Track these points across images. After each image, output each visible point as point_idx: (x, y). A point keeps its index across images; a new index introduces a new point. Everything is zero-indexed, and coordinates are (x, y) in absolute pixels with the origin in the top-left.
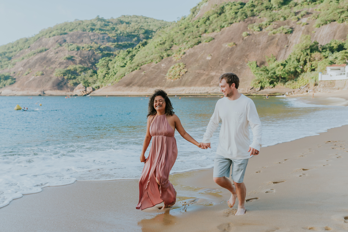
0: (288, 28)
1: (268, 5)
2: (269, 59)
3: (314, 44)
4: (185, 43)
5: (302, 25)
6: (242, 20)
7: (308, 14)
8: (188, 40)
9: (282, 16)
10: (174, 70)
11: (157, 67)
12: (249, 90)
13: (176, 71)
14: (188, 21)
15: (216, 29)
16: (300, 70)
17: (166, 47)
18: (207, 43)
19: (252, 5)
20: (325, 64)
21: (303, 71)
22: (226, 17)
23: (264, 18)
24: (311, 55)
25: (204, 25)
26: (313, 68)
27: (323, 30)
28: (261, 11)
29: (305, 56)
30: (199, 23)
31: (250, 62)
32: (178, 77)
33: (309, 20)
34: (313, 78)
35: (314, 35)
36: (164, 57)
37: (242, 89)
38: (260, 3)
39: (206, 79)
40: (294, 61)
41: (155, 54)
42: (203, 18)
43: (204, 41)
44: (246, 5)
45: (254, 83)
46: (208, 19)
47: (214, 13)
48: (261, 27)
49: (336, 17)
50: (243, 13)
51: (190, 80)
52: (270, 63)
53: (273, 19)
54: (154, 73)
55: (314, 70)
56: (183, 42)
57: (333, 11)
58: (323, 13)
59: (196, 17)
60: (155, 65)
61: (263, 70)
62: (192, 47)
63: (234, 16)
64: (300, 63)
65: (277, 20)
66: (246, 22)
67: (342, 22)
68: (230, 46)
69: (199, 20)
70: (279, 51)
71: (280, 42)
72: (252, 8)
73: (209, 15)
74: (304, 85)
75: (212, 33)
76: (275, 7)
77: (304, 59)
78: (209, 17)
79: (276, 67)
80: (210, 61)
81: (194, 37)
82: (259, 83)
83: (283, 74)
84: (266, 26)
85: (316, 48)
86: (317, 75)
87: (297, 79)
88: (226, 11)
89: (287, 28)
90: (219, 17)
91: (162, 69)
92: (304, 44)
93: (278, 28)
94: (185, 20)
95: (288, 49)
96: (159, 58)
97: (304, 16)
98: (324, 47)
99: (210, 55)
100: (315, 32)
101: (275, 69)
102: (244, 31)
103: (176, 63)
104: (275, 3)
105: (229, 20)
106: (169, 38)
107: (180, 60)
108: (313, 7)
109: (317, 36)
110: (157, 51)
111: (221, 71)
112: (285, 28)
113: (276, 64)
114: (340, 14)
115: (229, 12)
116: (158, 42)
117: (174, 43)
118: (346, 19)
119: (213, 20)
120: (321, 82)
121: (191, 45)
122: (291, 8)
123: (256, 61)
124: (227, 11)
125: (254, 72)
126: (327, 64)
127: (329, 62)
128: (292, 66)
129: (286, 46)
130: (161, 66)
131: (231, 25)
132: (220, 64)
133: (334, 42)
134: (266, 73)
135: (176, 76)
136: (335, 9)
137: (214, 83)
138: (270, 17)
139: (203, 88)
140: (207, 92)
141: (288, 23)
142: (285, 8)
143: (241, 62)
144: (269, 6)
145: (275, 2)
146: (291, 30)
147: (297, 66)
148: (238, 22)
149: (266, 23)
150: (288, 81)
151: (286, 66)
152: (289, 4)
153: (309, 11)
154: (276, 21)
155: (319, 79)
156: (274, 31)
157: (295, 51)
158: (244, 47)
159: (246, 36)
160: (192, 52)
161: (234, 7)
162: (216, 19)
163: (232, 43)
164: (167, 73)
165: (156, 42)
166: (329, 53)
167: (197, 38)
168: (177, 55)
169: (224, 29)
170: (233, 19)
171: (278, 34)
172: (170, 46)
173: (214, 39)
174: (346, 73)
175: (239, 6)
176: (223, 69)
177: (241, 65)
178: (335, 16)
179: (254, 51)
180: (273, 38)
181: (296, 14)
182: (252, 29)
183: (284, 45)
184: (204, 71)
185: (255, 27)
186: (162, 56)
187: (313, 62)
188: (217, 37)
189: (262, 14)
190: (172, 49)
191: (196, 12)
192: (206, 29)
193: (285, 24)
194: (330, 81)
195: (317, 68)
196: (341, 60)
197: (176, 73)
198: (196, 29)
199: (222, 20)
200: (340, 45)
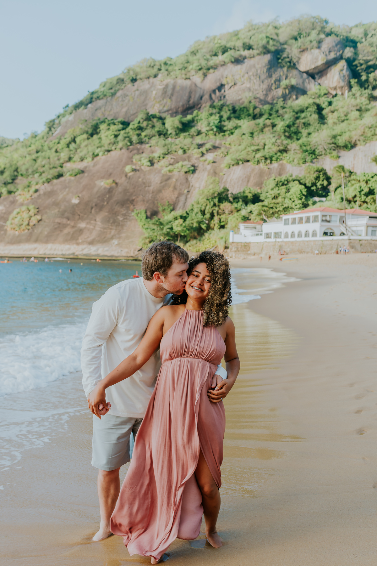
0: (189, 166)
1: (161, 129)
2: (164, 208)
3: (223, 190)
4: (36, 175)
5: (207, 163)
6: (124, 148)
8: (41, 171)
9: (181, 148)
10: (19, 217)
12: (136, 253)
13: (23, 218)
14: (42, 141)
15: (86, 157)
16: (205, 227)
17: (5, 179)
18: (73, 178)
19: (138, 128)
20: (237, 219)
21: (209, 228)
22: (101, 140)
23: (157, 148)
24: (219, 206)
25: (67, 149)
26: (222, 224)
27: (234, 173)
28: (152, 137)
29: (212, 207)
31: (137, 210)
32: (26, 229)
33: (216, 156)
34: (222, 238)
35: (223, 179)
37: (126, 250)
38: (150, 126)
39: (72, 233)
40: (197, 213)
42: (65, 139)
43: (68, 174)
44: (131, 126)
45: (143, 242)
46: (74, 140)
47: (82, 132)
48: (152, 161)
49: (249, 156)
50: (126, 137)
51: (46, 233)
52: (164, 214)
53: (168, 150)
55: (222, 227)
56: (33, 173)
57: (246, 148)
58: (233, 148)
59: (54, 135)
61: (155, 223)
62: (48, 181)
63: (113, 141)
64: (205, 216)
65: (174, 152)
66: (131, 152)
67: (257, 164)
68: (108, 184)
69: (59, 141)
70: (177, 198)
71: (178, 184)
72: (138, 131)
73: (75, 135)
74: (211, 247)
75: (80, 163)
76: (171, 134)
77: (211, 211)
78: (75, 138)
79: (173, 220)
80: (77, 205)
81: (52, 166)
82: (150, 242)
83: (183, 230)
84: (159, 159)
85: (226, 197)
86: (228, 234)
87: (202, 239)
88: (101, 132)
89: (187, 165)
90: (90, 140)
92: (210, 189)
93: (175, 164)
94: (37, 138)
95: (189, 196)
97: (210, 151)
98: (236, 196)
99: (77, 196)
100: (224, 174)
101: (172, 223)
102: (128, 164)
103: (22, 205)
104: (171, 128)
105: (106, 146)
106: (10, 164)
107: (29, 200)
108: (221, 140)
109: (226, 179)
111: (94, 222)
112: (185, 165)
113: (174, 215)
114: (254, 153)
115: (105, 133)
117: (20, 173)
118: (262, 160)
119: (81, 144)
120: (233, 244)
121: (46, 178)
122: (192, 137)
123: (145, 210)
124: (102, 132)
125: (142, 226)
126: (240, 219)
127: (242, 217)
128: (195, 220)
129: (186, 191)
131: (109, 153)
132: (93, 211)
133: (249, 191)
134: (160, 228)
135: (24, 225)
136: (249, 145)
137: (83, 239)
138: (164, 146)
139: (67, 246)
140: (73, 254)
141: (189, 159)
142: (185, 136)
143: (124, 210)
144: (163, 131)
145: (171, 126)
146: (192, 168)
147: (201, 221)
148: (119, 150)
149: (159, 156)
150: (190, 240)
151: (188, 220)
152: (190, 132)
153: (217, 145)
154: (172, 153)
155: (231, 240)
156: (170, 167)
157: (198, 199)
158: (128, 188)
159: (130, 172)
160: (49, 190)
161: (112, 127)
162: (86, 142)
163: (110, 181)
164: (8, 220)
166: (241, 205)
167: (56, 168)
168: (24, 193)
169: (98, 158)
170: (111, 145)
171: (176, 172)
172: (13, 178)
173: (83, 172)
174: (263, 233)
175: (121, 126)
176: (98, 219)
177: (123, 215)
178: (249, 155)
179: (143, 196)
180: (169, 179)
181: (200, 147)
182: (139, 163)
183: (183, 190)
184: (69, 220)
185: (144, 160)
187: (222, 216)
188: (87, 169)
189: (153, 141)
190: (15, 183)
191: (54, 128)
192: (70, 155)
193: (184, 160)
194: (244, 243)
195: (227, 224)
196: (257, 215)
197: (22, 221)
198: (54, 154)
199: (94, 145)
200: (256, 194)
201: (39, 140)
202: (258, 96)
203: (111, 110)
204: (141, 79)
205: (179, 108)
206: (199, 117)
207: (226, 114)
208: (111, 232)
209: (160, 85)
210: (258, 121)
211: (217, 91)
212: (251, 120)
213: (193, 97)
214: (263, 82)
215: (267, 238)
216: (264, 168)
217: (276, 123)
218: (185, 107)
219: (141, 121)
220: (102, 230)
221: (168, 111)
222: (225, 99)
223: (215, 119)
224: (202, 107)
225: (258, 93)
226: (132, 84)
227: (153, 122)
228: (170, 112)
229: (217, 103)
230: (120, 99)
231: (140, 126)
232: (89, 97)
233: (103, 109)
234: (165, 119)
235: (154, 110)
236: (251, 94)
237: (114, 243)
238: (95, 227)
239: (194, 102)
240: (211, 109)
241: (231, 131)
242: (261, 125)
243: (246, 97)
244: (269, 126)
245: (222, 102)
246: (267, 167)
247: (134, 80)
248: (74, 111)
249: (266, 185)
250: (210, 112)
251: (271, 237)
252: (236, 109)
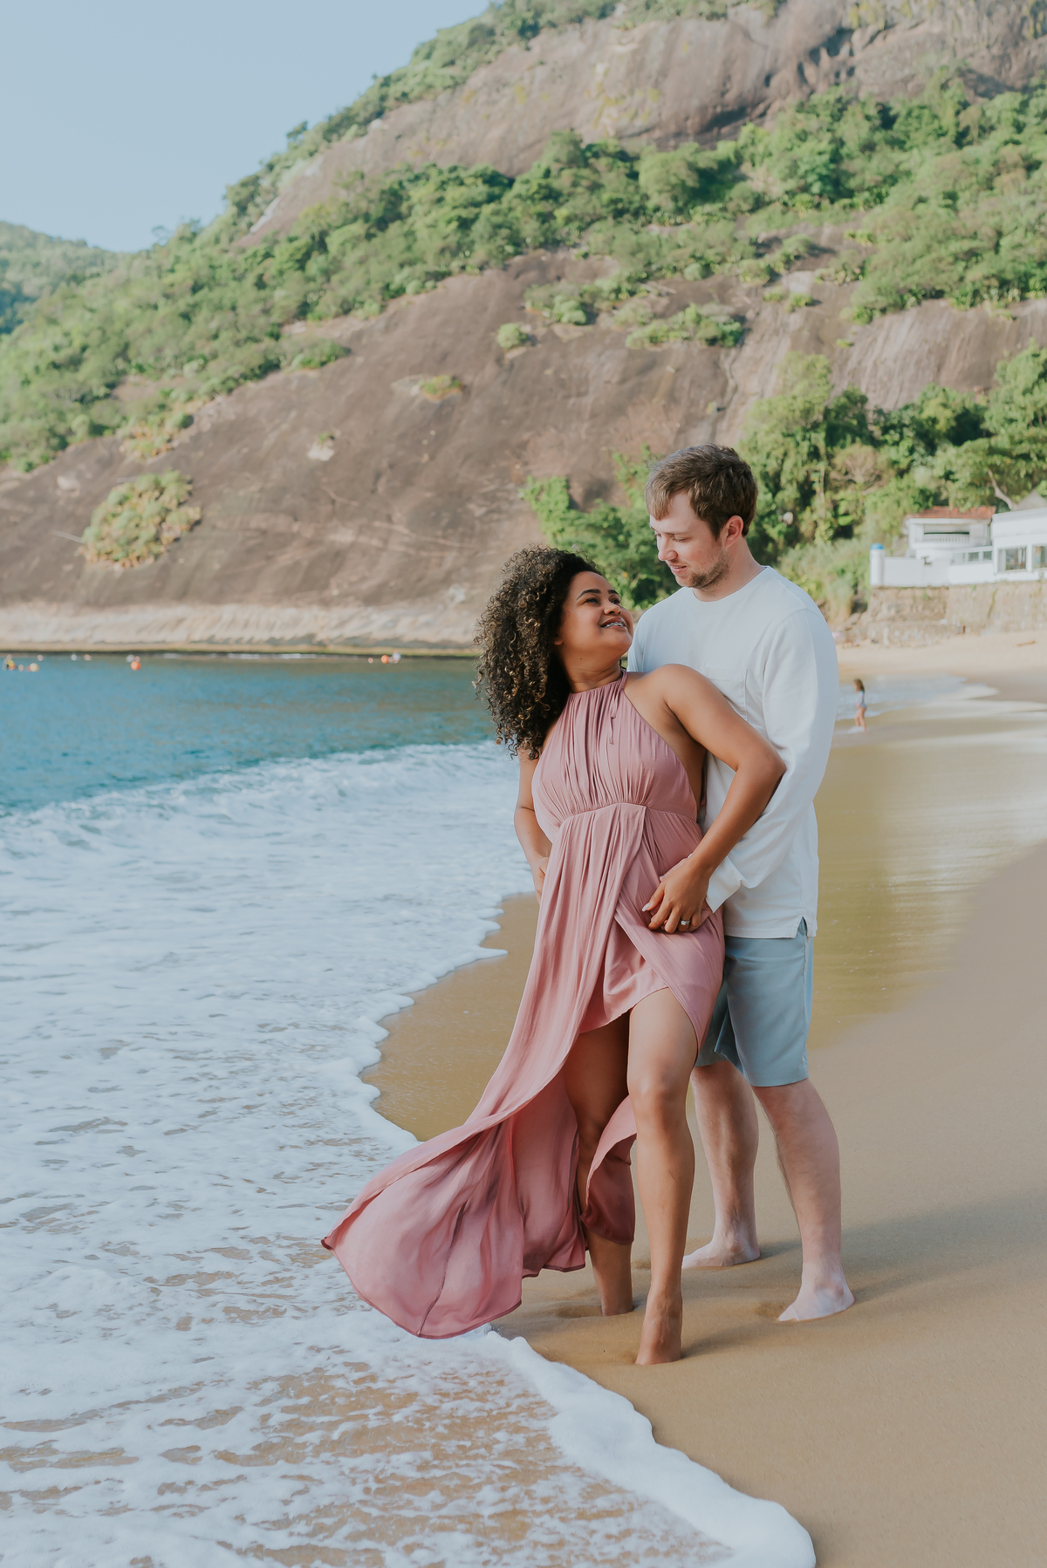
0: (723, 319)
1: (622, 195)
2: (632, 471)
3: (843, 400)
4: (190, 368)
5: (787, 305)
6: (493, 262)
7: (815, 252)
8: (206, 351)
9: (693, 256)
10: (126, 513)
11: (31, 493)
13: (141, 518)
14: (213, 251)
15: (359, 299)
16: (780, 533)
17: (84, 383)
18: (313, 374)
19: (543, 191)
20: (898, 503)
21: (793, 536)
22: (414, 240)
23: (608, 258)
24: (830, 457)
25: (298, 274)
26: (843, 521)
27: (887, 338)
28: (592, 222)
29: (804, 462)
30: (272, 266)
31: (535, 480)
32: (150, 552)
33: (820, 282)
34: (843, 571)
35: (847, 360)
36: (69, 439)
38: (585, 183)
39: (305, 564)
41: (22, 418)
42: (291, 240)
43: (296, 362)
44: (518, 188)
46: (320, 244)
47: (350, 216)
48: (592, 305)
49: (944, 277)
50: (499, 226)
51: (217, 566)
52: (634, 490)
53: (649, 264)
54: (16, 524)
55: (844, 532)
56: (181, 359)
57: (929, 248)
58: (884, 251)
59: (254, 229)
60: (19, 479)
61: (600, 521)
62: (230, 386)
63: (453, 240)
64: (780, 496)
65: (669, 275)
66: (517, 276)
67: (972, 305)
68: (435, 391)
69: (272, 247)
70: (680, 432)
71: (686, 384)
72: (544, 203)
73: (325, 227)
75: (338, 320)
76: (657, 209)
77: (801, 477)
78: (323, 234)
80: (325, 466)
81: (244, 334)
84: (617, 297)
85: (855, 422)
86: (864, 558)
88: (413, 212)
89: (718, 317)
90: (375, 241)
91: (61, 503)
92: (795, 398)
93: (675, 313)
94: (198, 242)
95: (724, 425)
96: (43, 443)
97: (799, 263)
98: (893, 419)
99: (325, 434)
100: (852, 345)
102: (508, 321)
103: (138, 470)
104: (657, 187)
105: (430, 258)
106: (104, 332)
107: (163, 455)
108: (837, 223)
109: (859, 363)
110: (35, 404)
111: (385, 525)
112: (707, 317)
114: (963, 264)
115: (426, 214)
116: (41, 354)
117: (134, 363)
118: (989, 287)
119: (344, 254)
120: (882, 594)
121: (224, 376)
122: (736, 216)
123: (563, 479)
124: (418, 209)
125: (554, 535)
126: (906, 503)
127: (916, 494)
129: (712, 407)
130: (56, 486)
131: (440, 284)
132: (381, 488)
133: (940, 399)
134: (615, 540)
135: (141, 542)
136: (940, 236)
137: (345, 586)
138: (633, 254)
139: (289, 613)
140: (309, 638)
141: (723, 292)
142: (709, 214)
143: (491, 481)
144: (631, 203)
145: (658, 181)
146: (736, 326)
147: (767, 510)
148: (477, 271)
149: (615, 285)
152: (727, 198)
153: (823, 242)
154: (663, 277)
155: (874, 579)
156: (656, 326)
157: (756, 434)
158: (506, 402)
159: (513, 347)
160: (233, 417)
161: (454, 194)
162: (363, 249)
163: (443, 379)
164: (88, 524)
165: (27, 354)
166: (912, 451)
167: (256, 340)
168: (146, 429)
169: (402, 301)
170: (448, 255)
171: (675, 344)
172: (111, 379)
173: (348, 352)
174: (995, 549)
175: (481, 190)
176: (397, 516)
177: (491, 497)
178: (943, 271)
179: (556, 427)
180: (651, 365)
181: (761, 250)
182: (546, 313)
183: (702, 402)
184: (296, 520)
185: (562, 302)
186: (61, 429)
187: (841, 494)
188: (364, 341)
189: (596, 237)
190: (116, 398)
191: (257, 206)
192: (305, 296)
193: (704, 299)
194: (924, 588)
195: (857, 523)
196: (971, 484)
197: (137, 526)
198: (253, 293)
199: (389, 257)
200: (966, 412)
201: (202, 248)
202: (974, 63)
203: (449, 136)
204: (553, 25)
205: (687, 119)
206: (760, 149)
207: (854, 130)
208: (442, 558)
209: (620, 44)
210: (969, 151)
211: (824, 54)
212: (949, 150)
213: (736, 78)
214: (989, 14)
215: (1010, 568)
216: (998, 316)
217: (1037, 157)
218: (709, 116)
219: (555, 168)
220: (412, 551)
221: (647, 130)
222: (854, 82)
223: (813, 153)
224: (770, 112)
225: (972, 55)
226: (523, 44)
227: (596, 171)
228: (657, 134)
229: (825, 95)
230: (482, 98)
231: (548, 187)
232: (375, 97)
233: (422, 135)
234: (637, 158)
235: (599, 128)
236: (946, 59)
237: (452, 599)
238: (386, 542)
239: (740, 95)
240: (801, 116)
241: (875, 191)
242: (985, 168)
243: (930, 71)
244: (1015, 166)
245: (840, 91)
246: (1008, 312)
247: (528, 30)
248: (323, 145)
249: (1003, 377)
250: (799, 127)
251: (1023, 566)
252: (892, 113)
